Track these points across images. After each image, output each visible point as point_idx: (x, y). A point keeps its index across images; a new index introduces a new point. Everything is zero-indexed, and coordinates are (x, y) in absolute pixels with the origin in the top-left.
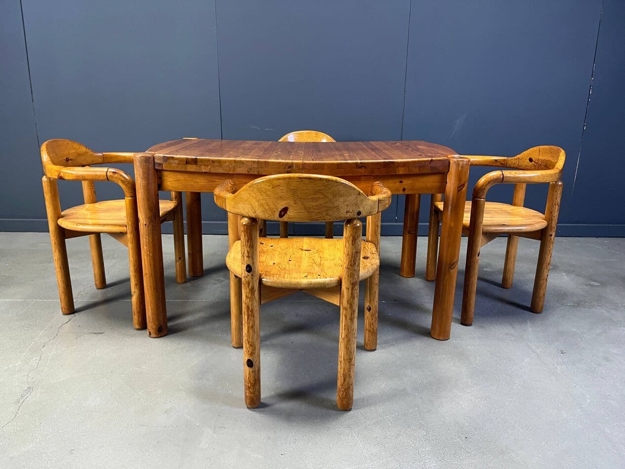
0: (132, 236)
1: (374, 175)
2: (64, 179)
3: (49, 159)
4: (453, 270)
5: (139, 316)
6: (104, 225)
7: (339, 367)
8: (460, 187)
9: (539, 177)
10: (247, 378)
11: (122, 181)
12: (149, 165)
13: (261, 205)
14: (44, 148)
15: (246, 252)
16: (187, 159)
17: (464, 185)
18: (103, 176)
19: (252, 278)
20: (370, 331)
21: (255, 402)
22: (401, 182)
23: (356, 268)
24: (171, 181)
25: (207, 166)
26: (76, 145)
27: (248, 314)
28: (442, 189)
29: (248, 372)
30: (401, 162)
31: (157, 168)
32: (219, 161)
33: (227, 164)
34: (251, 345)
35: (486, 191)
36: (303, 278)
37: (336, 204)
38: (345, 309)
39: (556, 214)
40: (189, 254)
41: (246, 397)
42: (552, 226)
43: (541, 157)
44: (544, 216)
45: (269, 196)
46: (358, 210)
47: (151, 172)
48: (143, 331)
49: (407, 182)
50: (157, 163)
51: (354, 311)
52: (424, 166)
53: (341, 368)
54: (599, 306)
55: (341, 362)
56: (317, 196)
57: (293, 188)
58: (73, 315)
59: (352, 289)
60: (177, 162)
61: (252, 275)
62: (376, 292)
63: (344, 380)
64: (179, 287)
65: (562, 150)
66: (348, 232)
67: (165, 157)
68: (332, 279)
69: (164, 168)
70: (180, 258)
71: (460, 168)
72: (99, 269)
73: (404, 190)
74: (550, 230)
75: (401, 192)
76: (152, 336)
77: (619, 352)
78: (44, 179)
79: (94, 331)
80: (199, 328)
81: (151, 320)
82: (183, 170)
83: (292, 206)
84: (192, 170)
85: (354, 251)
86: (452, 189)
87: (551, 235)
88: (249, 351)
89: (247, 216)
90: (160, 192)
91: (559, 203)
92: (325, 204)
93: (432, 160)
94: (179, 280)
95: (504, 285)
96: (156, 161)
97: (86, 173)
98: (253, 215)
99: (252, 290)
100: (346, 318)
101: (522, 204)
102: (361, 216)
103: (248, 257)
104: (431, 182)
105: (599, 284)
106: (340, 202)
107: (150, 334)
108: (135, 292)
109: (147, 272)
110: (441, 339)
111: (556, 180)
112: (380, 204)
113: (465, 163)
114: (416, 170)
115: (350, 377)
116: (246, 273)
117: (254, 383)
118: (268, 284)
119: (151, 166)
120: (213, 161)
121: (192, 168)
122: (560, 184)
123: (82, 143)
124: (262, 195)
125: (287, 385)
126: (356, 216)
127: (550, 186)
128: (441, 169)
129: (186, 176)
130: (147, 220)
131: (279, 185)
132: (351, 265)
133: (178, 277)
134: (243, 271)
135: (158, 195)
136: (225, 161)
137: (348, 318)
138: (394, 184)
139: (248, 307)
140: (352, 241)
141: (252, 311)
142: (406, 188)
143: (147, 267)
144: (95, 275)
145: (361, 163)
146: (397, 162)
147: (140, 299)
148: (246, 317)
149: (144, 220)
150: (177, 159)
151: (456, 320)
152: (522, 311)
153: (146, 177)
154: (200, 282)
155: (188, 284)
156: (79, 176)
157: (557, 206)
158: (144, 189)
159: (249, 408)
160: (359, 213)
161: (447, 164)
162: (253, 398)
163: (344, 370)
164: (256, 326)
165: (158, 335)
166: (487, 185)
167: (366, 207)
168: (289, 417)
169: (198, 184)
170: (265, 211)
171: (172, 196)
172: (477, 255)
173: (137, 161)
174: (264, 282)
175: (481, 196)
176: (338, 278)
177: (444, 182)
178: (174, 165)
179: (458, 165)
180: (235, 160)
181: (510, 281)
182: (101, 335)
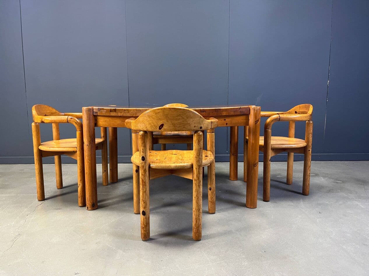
0: (79, 152)
1: (210, 115)
2: (44, 123)
3: (36, 113)
4: (256, 167)
5: (82, 198)
6: (64, 147)
7: (193, 214)
8: (256, 121)
9: (299, 117)
10: (142, 222)
11: (75, 122)
12: (90, 113)
13: (150, 124)
14: (34, 108)
15: (142, 149)
16: (111, 109)
17: (258, 120)
18: (66, 120)
19: (145, 164)
20: (211, 202)
21: (146, 237)
22: (225, 120)
23: (200, 157)
24: (102, 122)
25: (122, 112)
26: (50, 108)
27: (143, 184)
28: (247, 123)
29: (142, 219)
30: (224, 109)
31: (94, 114)
32: (128, 110)
33: (132, 111)
34: (144, 203)
35: (271, 125)
36: (172, 163)
37: (189, 122)
38: (195, 180)
39: (311, 139)
40: (110, 169)
41: (142, 233)
42: (309, 146)
43: (301, 110)
44: (304, 141)
45: (153, 118)
46: (200, 126)
47: (92, 117)
48: (84, 208)
49: (228, 120)
50: (95, 112)
51: (200, 181)
52: (237, 111)
53: (194, 215)
54: (341, 192)
55: (194, 211)
56: (179, 118)
57: (166, 114)
58: (44, 201)
59: (199, 169)
60: (105, 111)
61: (145, 162)
62: (214, 179)
63: (196, 222)
64: (104, 187)
65: (311, 105)
66: (196, 138)
67: (99, 108)
68: (188, 164)
69: (98, 115)
70: (105, 171)
71: (255, 111)
72: (59, 177)
73: (227, 124)
74: (308, 148)
75: (225, 125)
76: (89, 209)
77: (352, 212)
78: (33, 124)
79: (56, 208)
80: (116, 206)
81: (89, 200)
82: (109, 115)
83: (165, 123)
84: (113, 115)
85: (199, 148)
86: (252, 123)
87: (309, 150)
88: (143, 206)
89: (143, 130)
90: (96, 128)
91: (312, 133)
92: (183, 122)
93: (240, 108)
94: (104, 184)
95: (288, 183)
96: (94, 111)
97: (56, 119)
98: (145, 130)
99: (145, 171)
100: (196, 185)
101: (294, 137)
102: (202, 129)
103: (143, 152)
104: (241, 119)
105: (341, 182)
106: (190, 121)
107: (88, 208)
108: (80, 184)
109: (87, 172)
110: (252, 207)
111: (308, 120)
112: (212, 124)
113: (258, 109)
114: (232, 113)
115: (199, 220)
116: (142, 161)
117: (146, 226)
118: (153, 167)
119: (91, 113)
120: (125, 110)
121: (113, 114)
122: (311, 122)
123: (53, 108)
124: (150, 118)
125: (165, 230)
126: (200, 129)
127: (306, 124)
128: (245, 112)
129: (110, 119)
130: (88, 142)
131: (159, 113)
132: (197, 155)
133: (104, 182)
134: (140, 160)
135: (95, 129)
136: (131, 110)
137: (197, 185)
138: (221, 121)
139: (143, 180)
140: (198, 142)
141: (145, 183)
142: (227, 123)
143: (87, 168)
144: (57, 181)
145: (203, 109)
146: (222, 109)
147: (82, 189)
148: (142, 186)
149: (87, 142)
150: (105, 109)
151: (260, 199)
152: (298, 195)
153: (89, 119)
154: (116, 185)
155: (109, 186)
156: (52, 121)
157: (311, 134)
158: (87, 126)
159: (143, 240)
160: (201, 128)
161: (249, 110)
162: (146, 234)
163: (196, 216)
164: (147, 192)
165: (92, 208)
166: (271, 122)
167: (204, 125)
168: (166, 244)
169: (117, 122)
170: (152, 127)
171: (101, 136)
172: (269, 161)
173: (84, 111)
174: (151, 167)
175: (269, 128)
176: (191, 163)
177: (248, 120)
178: (104, 113)
179: (254, 110)
180: (136, 109)
181: (291, 181)
182: (60, 210)
